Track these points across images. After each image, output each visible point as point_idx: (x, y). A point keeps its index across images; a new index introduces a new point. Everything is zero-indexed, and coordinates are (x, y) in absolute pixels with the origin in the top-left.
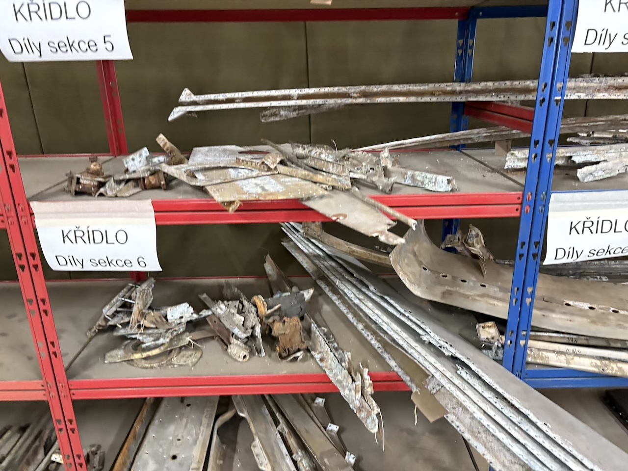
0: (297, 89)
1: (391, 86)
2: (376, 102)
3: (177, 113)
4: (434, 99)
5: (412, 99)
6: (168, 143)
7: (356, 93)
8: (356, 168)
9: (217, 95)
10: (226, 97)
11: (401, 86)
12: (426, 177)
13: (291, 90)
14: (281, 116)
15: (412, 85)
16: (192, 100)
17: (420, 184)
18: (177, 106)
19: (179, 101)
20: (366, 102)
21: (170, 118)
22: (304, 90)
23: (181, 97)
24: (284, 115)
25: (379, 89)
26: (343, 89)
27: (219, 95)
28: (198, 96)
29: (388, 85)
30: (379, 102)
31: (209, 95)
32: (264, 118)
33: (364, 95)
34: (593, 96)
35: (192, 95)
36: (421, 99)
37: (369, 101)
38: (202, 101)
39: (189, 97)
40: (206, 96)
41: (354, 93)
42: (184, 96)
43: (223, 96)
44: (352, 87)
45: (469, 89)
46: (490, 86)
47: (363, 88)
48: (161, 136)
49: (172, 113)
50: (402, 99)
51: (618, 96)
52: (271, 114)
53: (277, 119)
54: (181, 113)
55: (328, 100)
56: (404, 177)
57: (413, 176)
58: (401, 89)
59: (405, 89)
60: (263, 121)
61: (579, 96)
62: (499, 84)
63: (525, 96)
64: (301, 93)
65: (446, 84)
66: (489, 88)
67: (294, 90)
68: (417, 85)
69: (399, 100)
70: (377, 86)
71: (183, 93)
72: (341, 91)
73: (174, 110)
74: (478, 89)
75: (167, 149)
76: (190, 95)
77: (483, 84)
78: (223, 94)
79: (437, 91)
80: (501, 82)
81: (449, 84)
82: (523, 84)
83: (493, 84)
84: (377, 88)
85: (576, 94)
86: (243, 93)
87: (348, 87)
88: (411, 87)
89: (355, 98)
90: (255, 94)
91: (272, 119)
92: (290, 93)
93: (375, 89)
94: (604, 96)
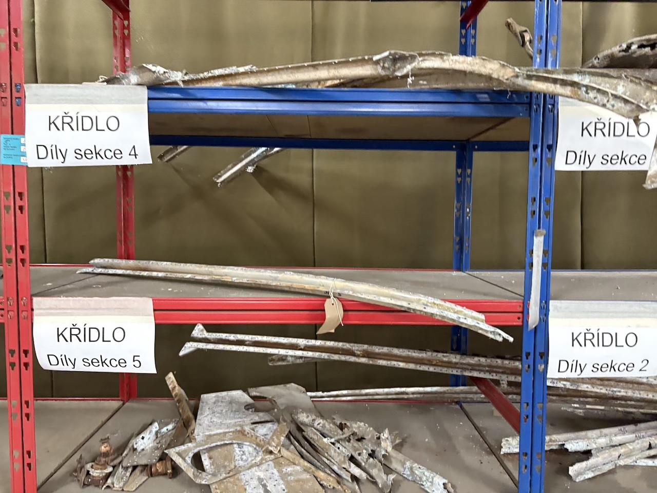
0: (304, 340)
1: (391, 348)
2: (378, 364)
3: (189, 348)
4: (432, 369)
5: (412, 366)
6: (178, 388)
7: (360, 351)
8: (357, 452)
9: (228, 335)
10: (237, 339)
11: (401, 350)
12: (424, 474)
13: (298, 339)
14: (289, 361)
15: (411, 350)
16: (204, 336)
17: (418, 479)
18: (189, 341)
19: (192, 335)
20: (368, 363)
21: (181, 354)
22: (310, 341)
23: (194, 332)
24: (291, 361)
25: (380, 351)
26: (347, 346)
27: (230, 335)
28: (210, 334)
29: (389, 348)
30: (380, 364)
31: (221, 334)
32: (272, 362)
33: (367, 354)
34: (578, 386)
35: (205, 331)
36: (420, 367)
37: (371, 362)
38: (213, 339)
39: (201, 333)
40: (218, 334)
41: (357, 350)
42: (197, 331)
43: (234, 337)
44: (356, 345)
45: (464, 362)
46: (483, 362)
47: (366, 347)
48: (171, 375)
49: (184, 348)
50: (402, 365)
51: (601, 389)
52: (279, 359)
53: (284, 363)
54: (192, 349)
55: (333, 355)
56: (403, 467)
57: (411, 468)
58: (401, 353)
59: (405, 353)
60: (270, 364)
61: (564, 385)
62: (491, 361)
63: (516, 378)
64: (307, 344)
65: (443, 354)
66: (482, 363)
67: (301, 340)
68: (416, 351)
69: (399, 365)
70: (379, 347)
71: (196, 328)
72: (345, 347)
73: (186, 345)
74: (472, 363)
75: (176, 396)
76: (202, 330)
77: (476, 359)
78: (234, 335)
79: (434, 360)
80: (493, 360)
81: (445, 354)
82: (513, 365)
83: (486, 360)
84: (379, 349)
85: (562, 382)
86: (254, 336)
87: (352, 344)
88: (410, 353)
89: (358, 356)
90: (265, 339)
91: (280, 363)
92: (298, 342)
93: (377, 349)
94: (587, 387)
